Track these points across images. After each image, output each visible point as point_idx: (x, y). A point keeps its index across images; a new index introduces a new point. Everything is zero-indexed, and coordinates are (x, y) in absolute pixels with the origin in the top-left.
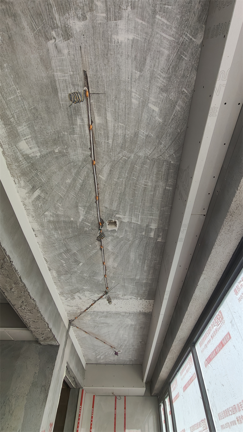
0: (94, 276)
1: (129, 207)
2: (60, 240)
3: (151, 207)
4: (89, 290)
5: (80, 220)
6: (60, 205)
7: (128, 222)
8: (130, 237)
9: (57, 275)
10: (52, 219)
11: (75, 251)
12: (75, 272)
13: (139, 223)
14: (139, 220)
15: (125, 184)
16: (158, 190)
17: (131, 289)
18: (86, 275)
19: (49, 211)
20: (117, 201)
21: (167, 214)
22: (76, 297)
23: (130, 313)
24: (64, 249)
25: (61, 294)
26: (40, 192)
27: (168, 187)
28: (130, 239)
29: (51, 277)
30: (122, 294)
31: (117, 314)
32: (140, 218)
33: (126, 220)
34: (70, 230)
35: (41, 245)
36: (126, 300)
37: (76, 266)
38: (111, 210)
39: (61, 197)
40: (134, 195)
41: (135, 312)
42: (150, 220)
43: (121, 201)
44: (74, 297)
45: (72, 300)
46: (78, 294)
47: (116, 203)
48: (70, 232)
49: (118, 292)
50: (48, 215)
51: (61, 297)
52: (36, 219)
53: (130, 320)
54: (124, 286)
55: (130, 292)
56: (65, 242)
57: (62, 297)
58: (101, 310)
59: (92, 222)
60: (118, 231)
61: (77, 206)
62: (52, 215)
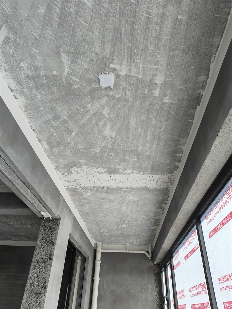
0: (90, 148)
1: (126, 52)
2: (45, 103)
3: (157, 51)
4: (86, 164)
5: (66, 74)
6: (36, 51)
7: (126, 75)
8: (129, 96)
9: (48, 147)
10: (30, 73)
11: (65, 117)
12: (69, 143)
13: (140, 76)
14: (140, 72)
15: (120, 13)
16: (166, 21)
17: (133, 163)
18: (81, 147)
19: (24, 62)
20: (110, 43)
21: (177, 61)
22: (73, 171)
23: (131, 189)
24: (52, 115)
25: (57, 168)
26: (6, 30)
27: (180, 15)
28: (130, 100)
29: (42, 149)
30: (122, 169)
31: (119, 189)
32: (142, 69)
33: (123, 73)
34: (55, 89)
35: (24, 110)
36: (127, 175)
37: (68, 136)
38: (103, 57)
39: (35, 38)
40: (133, 32)
41: (138, 187)
42: (154, 71)
43: (116, 43)
44: (71, 172)
45: (69, 175)
46: (74, 168)
47: (110, 46)
48: (56, 92)
49: (118, 166)
50: (24, 67)
51: (57, 172)
52: (10, 74)
53: (132, 196)
54: (124, 160)
55: (131, 166)
56: (51, 105)
57: (59, 172)
58: (102, 186)
59: (81, 76)
60: (113, 88)
61: (58, 53)
62: (29, 67)
